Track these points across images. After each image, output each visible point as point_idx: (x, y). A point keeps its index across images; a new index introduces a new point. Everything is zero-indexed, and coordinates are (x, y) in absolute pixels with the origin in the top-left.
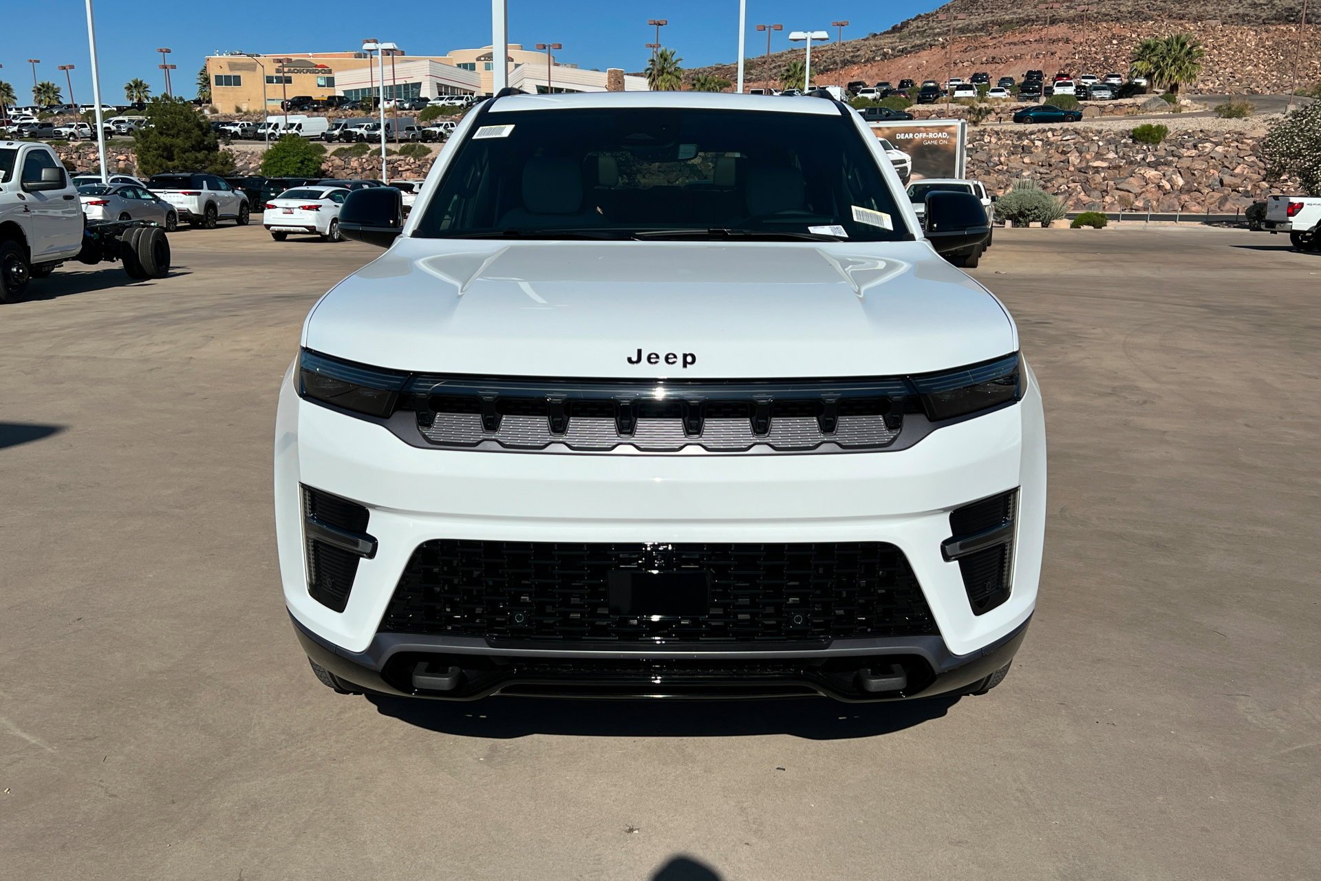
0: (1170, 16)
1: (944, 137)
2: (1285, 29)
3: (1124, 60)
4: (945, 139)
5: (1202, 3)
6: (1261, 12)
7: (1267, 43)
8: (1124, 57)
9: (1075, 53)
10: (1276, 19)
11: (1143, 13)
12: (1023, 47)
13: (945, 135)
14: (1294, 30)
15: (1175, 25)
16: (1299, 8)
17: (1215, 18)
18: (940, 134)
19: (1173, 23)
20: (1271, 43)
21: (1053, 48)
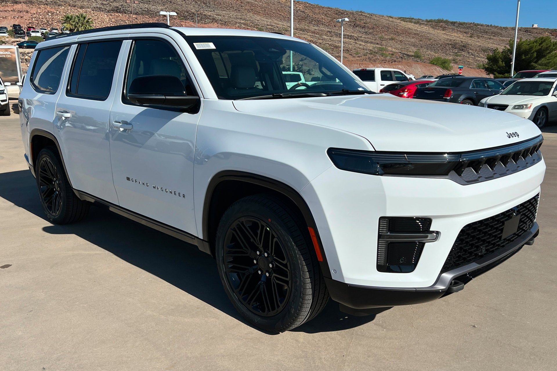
0: (70, 5)
1: (8, 54)
2: (117, 15)
3: (56, 23)
4: (9, 55)
5: (82, 1)
6: (106, 7)
7: (112, 20)
8: (55, 21)
9: (32, 18)
10: (113, 11)
11: (57, 3)
12: (6, 13)
13: (8, 53)
14: (121, 16)
15: (74, 9)
16: (120, 7)
17: (88, 8)
18: (6, 52)
19: (73, 9)
20: (114, 20)
21: (21, 14)
